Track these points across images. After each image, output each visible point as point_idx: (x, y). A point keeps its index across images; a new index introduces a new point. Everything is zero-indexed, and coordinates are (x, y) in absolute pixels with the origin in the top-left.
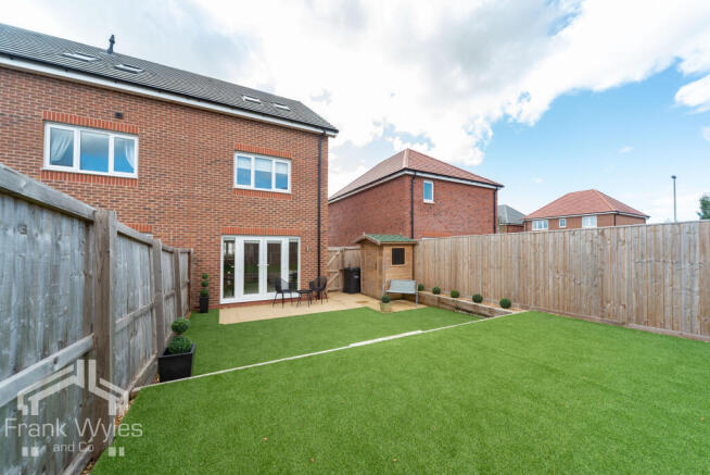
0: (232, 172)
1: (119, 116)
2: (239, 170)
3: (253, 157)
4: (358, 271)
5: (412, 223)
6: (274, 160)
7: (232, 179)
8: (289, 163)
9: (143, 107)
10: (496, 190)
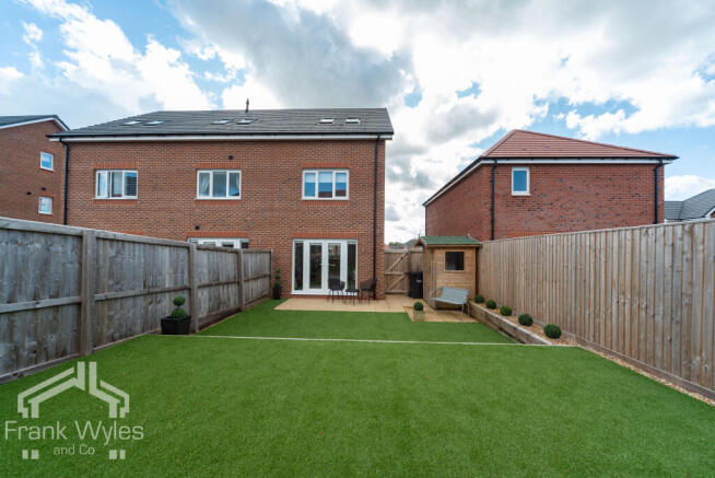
0: (301, 186)
1: (231, 158)
2: (306, 184)
3: (316, 172)
4: (420, 276)
5: (493, 222)
6: (335, 172)
7: (300, 193)
8: (347, 172)
9: (244, 148)
10: (661, 165)
